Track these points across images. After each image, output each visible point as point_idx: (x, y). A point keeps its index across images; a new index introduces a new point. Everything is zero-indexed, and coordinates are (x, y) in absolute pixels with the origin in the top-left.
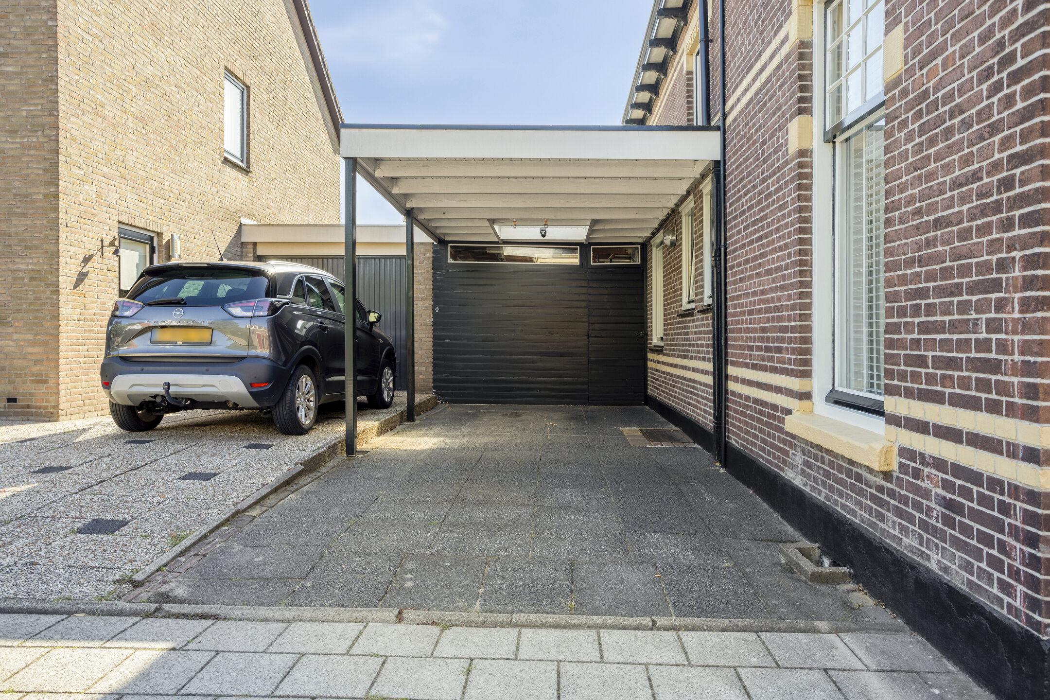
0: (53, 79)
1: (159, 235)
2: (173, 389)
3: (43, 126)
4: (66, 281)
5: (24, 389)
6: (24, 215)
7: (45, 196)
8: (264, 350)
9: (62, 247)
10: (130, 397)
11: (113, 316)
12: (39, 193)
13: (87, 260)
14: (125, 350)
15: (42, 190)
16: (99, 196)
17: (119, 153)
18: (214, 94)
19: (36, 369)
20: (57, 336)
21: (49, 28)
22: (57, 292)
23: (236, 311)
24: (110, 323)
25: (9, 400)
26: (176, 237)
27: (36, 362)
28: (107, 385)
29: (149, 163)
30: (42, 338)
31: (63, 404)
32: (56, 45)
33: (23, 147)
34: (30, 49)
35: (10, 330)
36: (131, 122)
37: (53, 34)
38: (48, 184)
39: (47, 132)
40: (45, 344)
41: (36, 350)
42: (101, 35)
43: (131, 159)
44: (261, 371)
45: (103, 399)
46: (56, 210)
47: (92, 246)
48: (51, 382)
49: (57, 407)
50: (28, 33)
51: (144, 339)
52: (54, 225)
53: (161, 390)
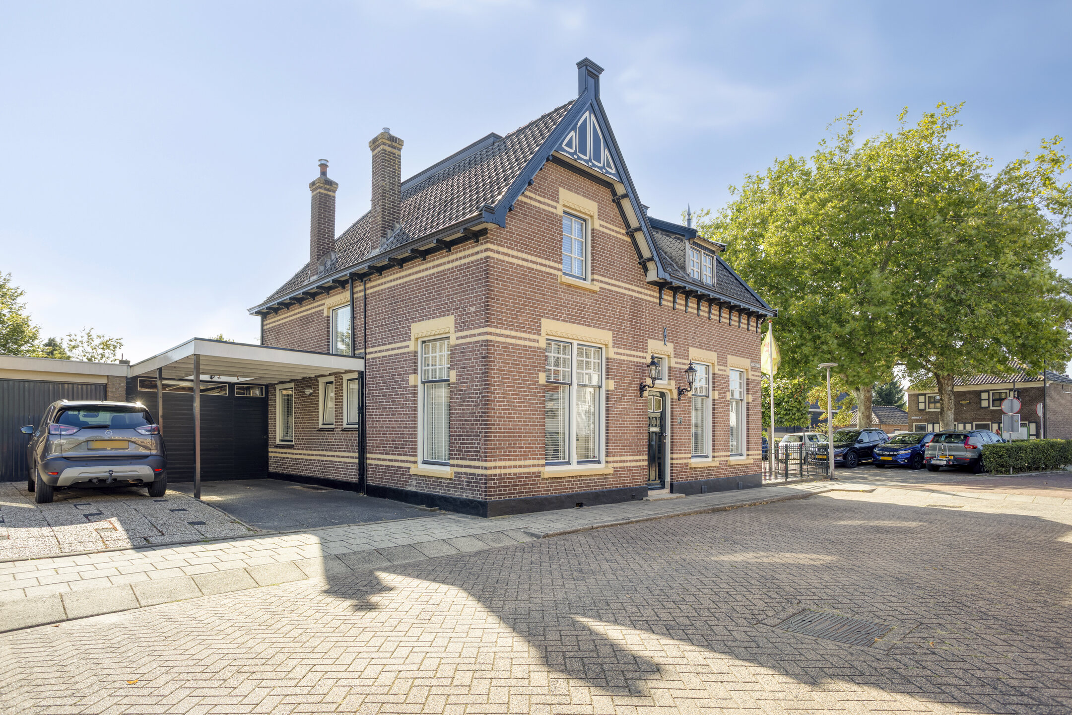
44: (156, 460)
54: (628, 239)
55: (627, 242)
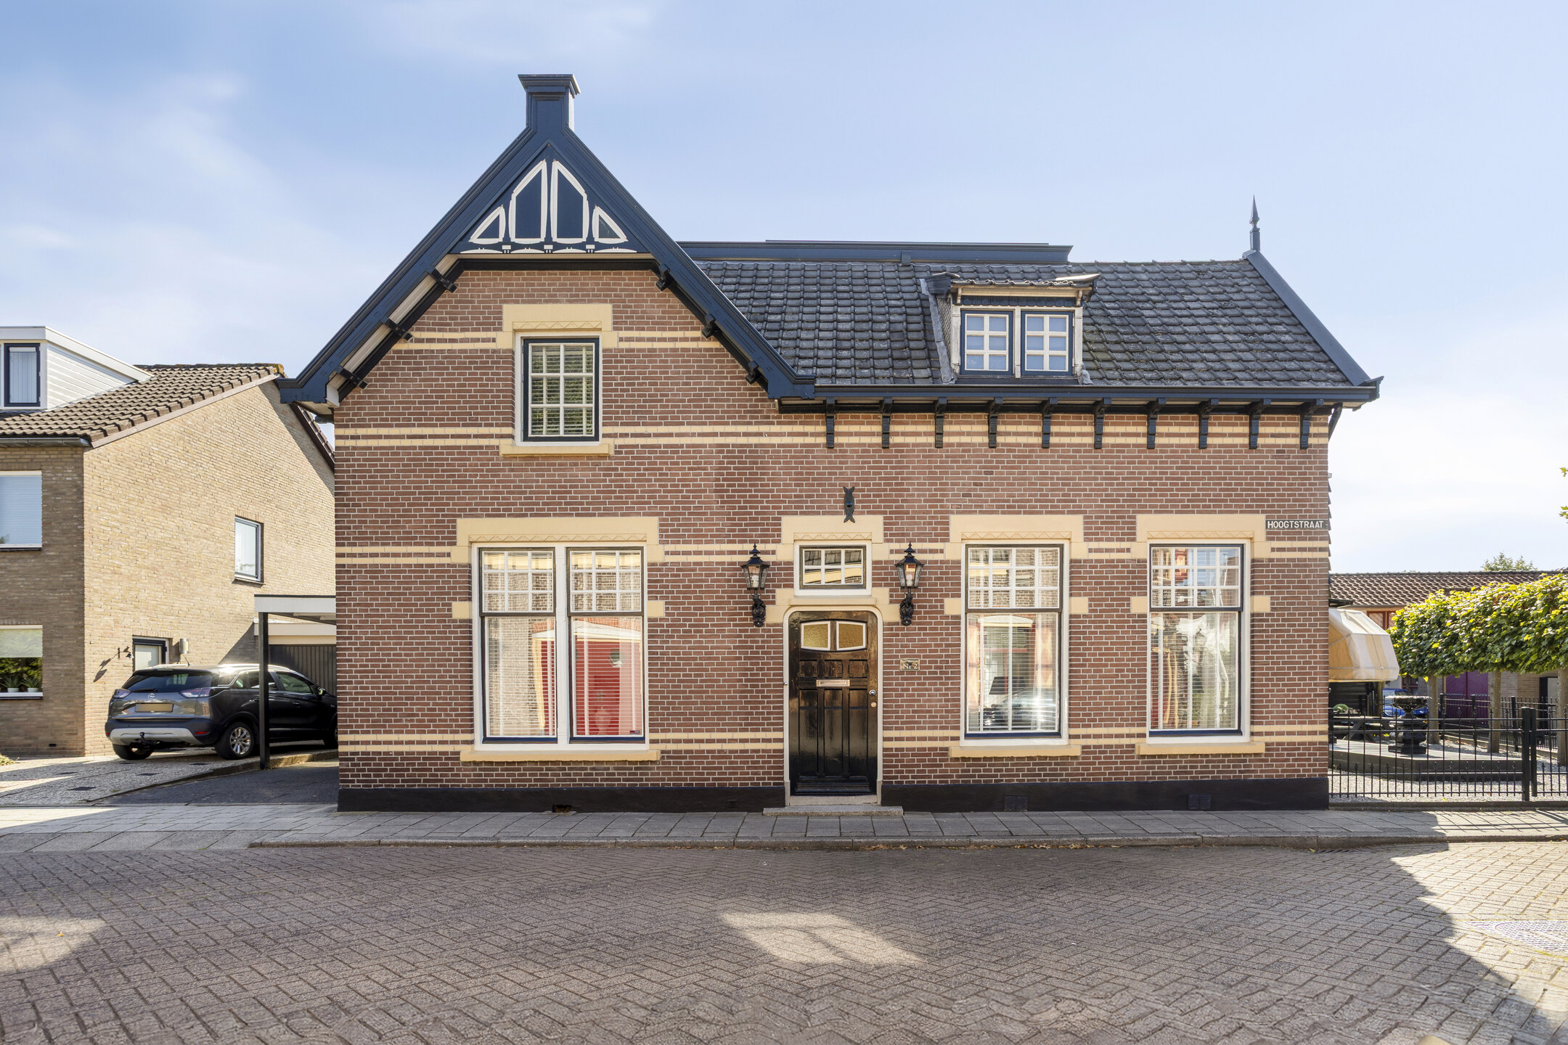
0: (81, 559)
1: (170, 640)
2: (146, 736)
3: (74, 586)
4: (89, 675)
5: (61, 738)
6: (61, 637)
7: (75, 626)
8: (207, 714)
9: (86, 656)
10: (122, 740)
11: (113, 698)
12: (71, 625)
13: (104, 663)
14: (119, 716)
15: (73, 623)
16: (116, 622)
17: (133, 593)
18: (224, 537)
19: (69, 727)
20: (83, 708)
21: (78, 530)
22: (83, 682)
23: (188, 694)
24: (112, 701)
25: (51, 745)
26: (185, 640)
27: (69, 723)
28: (108, 734)
29: (160, 595)
30: (73, 709)
31: (88, 746)
32: (83, 540)
33: (61, 598)
34: (66, 542)
35: (51, 704)
36: (143, 572)
37: (81, 533)
38: (77, 620)
39: (77, 589)
40: (76, 712)
41: (69, 716)
42: (118, 524)
43: (143, 595)
44: (204, 726)
45: (109, 744)
46: (83, 634)
47: (110, 653)
48: (80, 734)
49: (83, 748)
50: (64, 533)
51: (131, 710)
52: (82, 644)
53: (139, 736)
54: (715, 344)
55: (717, 350)
